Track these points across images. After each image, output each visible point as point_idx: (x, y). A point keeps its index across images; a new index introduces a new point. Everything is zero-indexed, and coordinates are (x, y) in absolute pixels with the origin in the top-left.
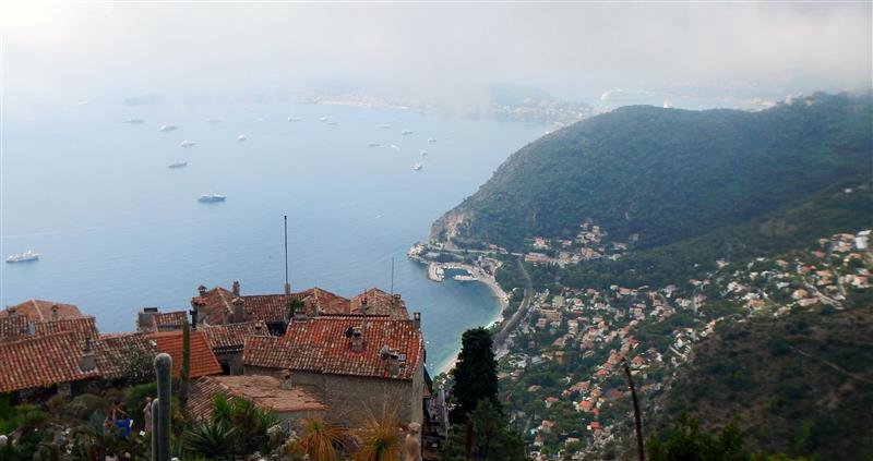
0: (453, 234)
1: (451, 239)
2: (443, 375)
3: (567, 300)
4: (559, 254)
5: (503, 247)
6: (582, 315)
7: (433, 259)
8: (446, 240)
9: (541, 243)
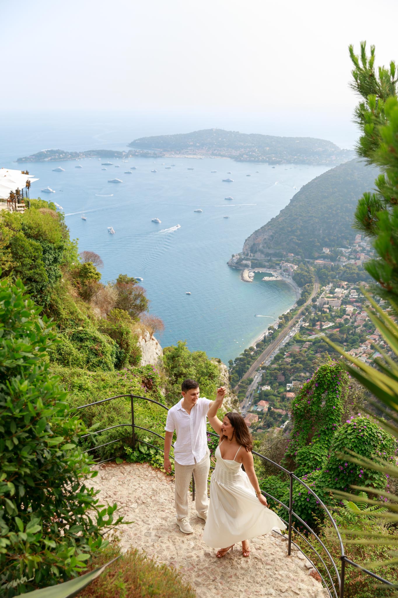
0: (261, 247)
1: (259, 250)
2: (251, 349)
3: (345, 291)
4: (340, 258)
5: (298, 255)
6: (356, 301)
7: (246, 266)
8: (256, 252)
9: (327, 251)
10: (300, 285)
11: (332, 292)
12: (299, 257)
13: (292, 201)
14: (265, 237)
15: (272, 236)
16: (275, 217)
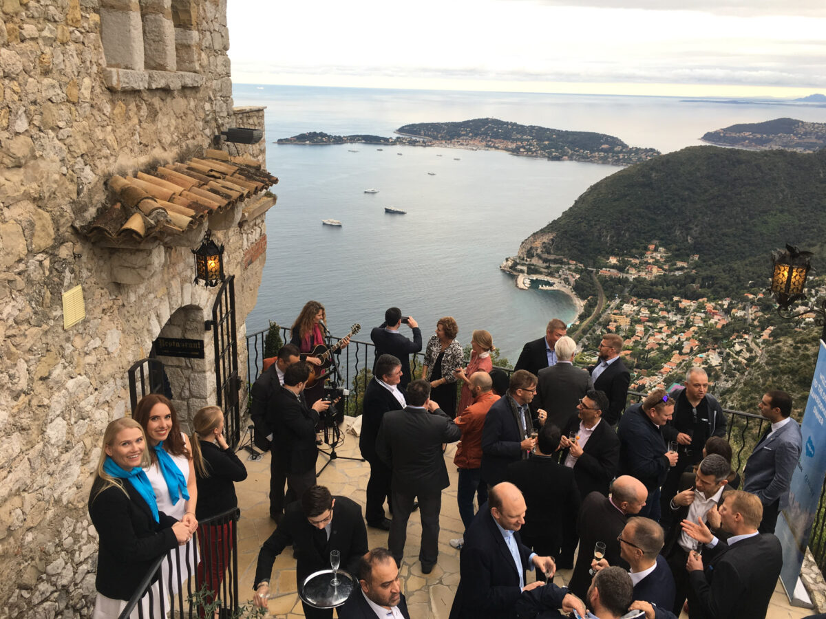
0: (539, 251)
1: (537, 254)
3: (636, 308)
4: (628, 270)
5: (581, 263)
6: (648, 321)
7: (522, 271)
8: (533, 256)
9: (613, 260)
10: (583, 298)
11: (619, 307)
12: (582, 265)
13: (576, 202)
14: (545, 240)
15: (552, 240)
16: (556, 219)
